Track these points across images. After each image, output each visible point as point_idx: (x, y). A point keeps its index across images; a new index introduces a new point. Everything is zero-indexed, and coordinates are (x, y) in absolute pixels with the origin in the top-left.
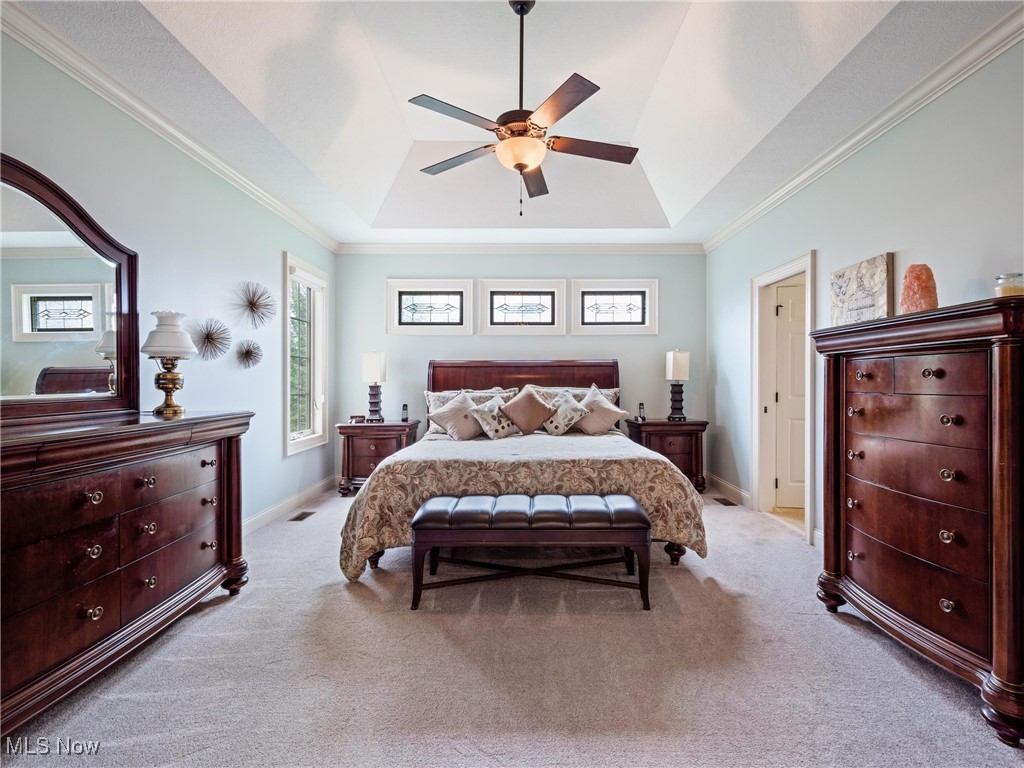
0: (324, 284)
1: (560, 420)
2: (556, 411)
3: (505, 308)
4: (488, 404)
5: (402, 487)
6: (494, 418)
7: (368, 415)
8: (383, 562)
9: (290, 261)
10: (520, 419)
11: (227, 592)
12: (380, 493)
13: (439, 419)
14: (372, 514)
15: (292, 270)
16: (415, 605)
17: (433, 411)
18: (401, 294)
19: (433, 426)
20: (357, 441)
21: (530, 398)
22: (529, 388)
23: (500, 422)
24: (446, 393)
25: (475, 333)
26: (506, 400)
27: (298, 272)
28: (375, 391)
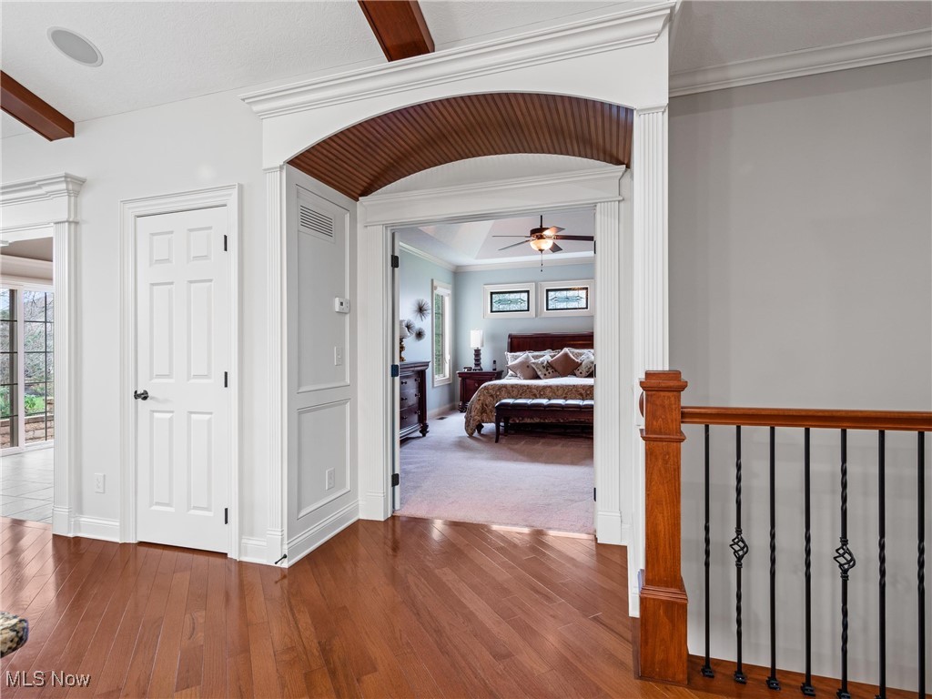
0: (449, 292)
1: (583, 369)
2: (581, 364)
3: (556, 299)
4: (541, 359)
5: (492, 396)
6: (544, 367)
7: (473, 367)
8: (483, 431)
9: (435, 284)
10: (559, 369)
11: (421, 435)
12: (482, 398)
13: (513, 368)
14: (478, 407)
15: (436, 288)
16: (497, 441)
17: (510, 364)
18: (492, 293)
19: (510, 372)
20: (468, 381)
21: (566, 355)
22: (566, 350)
23: (547, 370)
24: (518, 354)
25: (536, 316)
26: (552, 357)
27: (438, 288)
28: (477, 353)
